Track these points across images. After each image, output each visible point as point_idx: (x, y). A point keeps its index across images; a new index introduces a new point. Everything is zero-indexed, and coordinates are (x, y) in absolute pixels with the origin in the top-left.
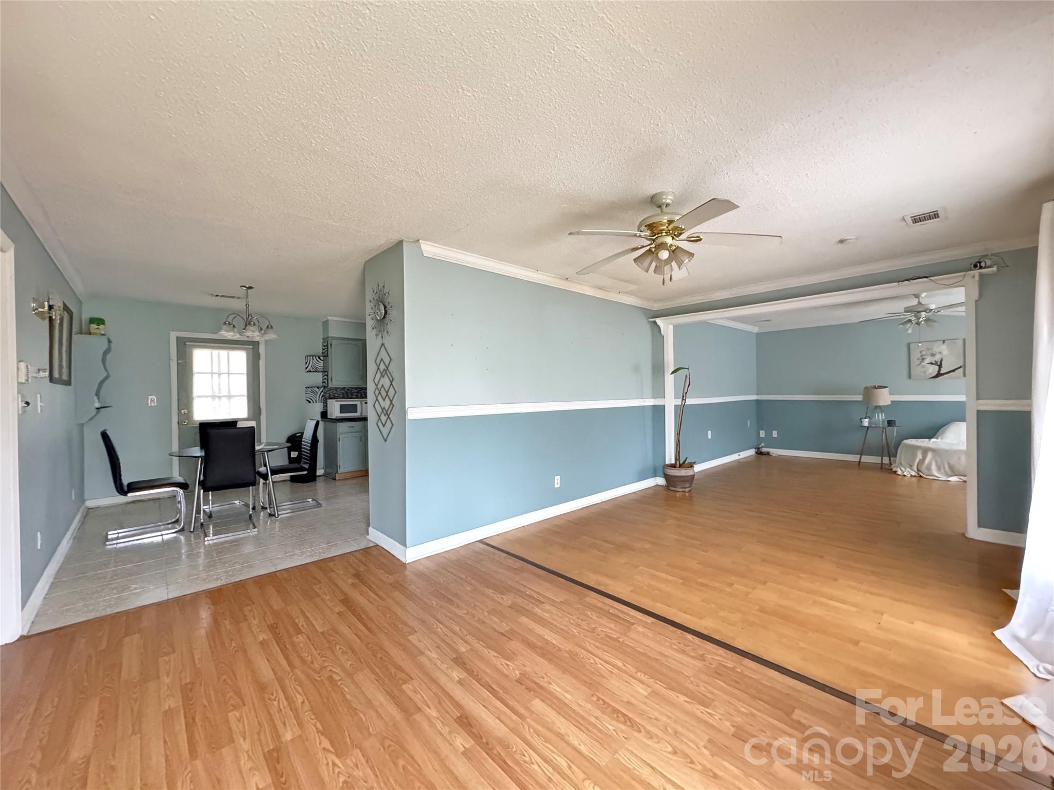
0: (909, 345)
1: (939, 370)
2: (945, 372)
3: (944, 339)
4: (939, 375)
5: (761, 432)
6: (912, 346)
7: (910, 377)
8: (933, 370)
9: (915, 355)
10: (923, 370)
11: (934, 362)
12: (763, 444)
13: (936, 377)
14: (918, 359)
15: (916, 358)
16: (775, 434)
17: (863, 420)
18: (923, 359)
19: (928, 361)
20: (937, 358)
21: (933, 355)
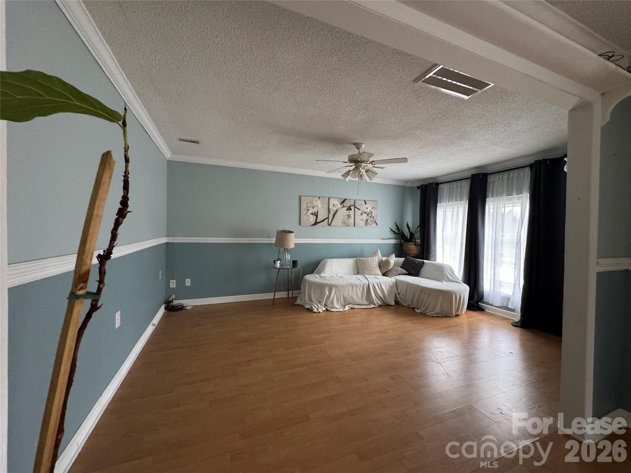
0: (300, 197)
1: (316, 220)
2: (320, 221)
3: (319, 196)
4: (316, 223)
5: (171, 281)
6: (302, 198)
7: (300, 224)
8: (312, 219)
9: (304, 206)
10: (308, 218)
11: (314, 213)
12: (173, 297)
13: (314, 224)
14: (305, 210)
15: (304, 209)
16: (188, 282)
17: (276, 262)
18: (308, 210)
19: (310, 212)
20: (315, 210)
21: (313, 207)
